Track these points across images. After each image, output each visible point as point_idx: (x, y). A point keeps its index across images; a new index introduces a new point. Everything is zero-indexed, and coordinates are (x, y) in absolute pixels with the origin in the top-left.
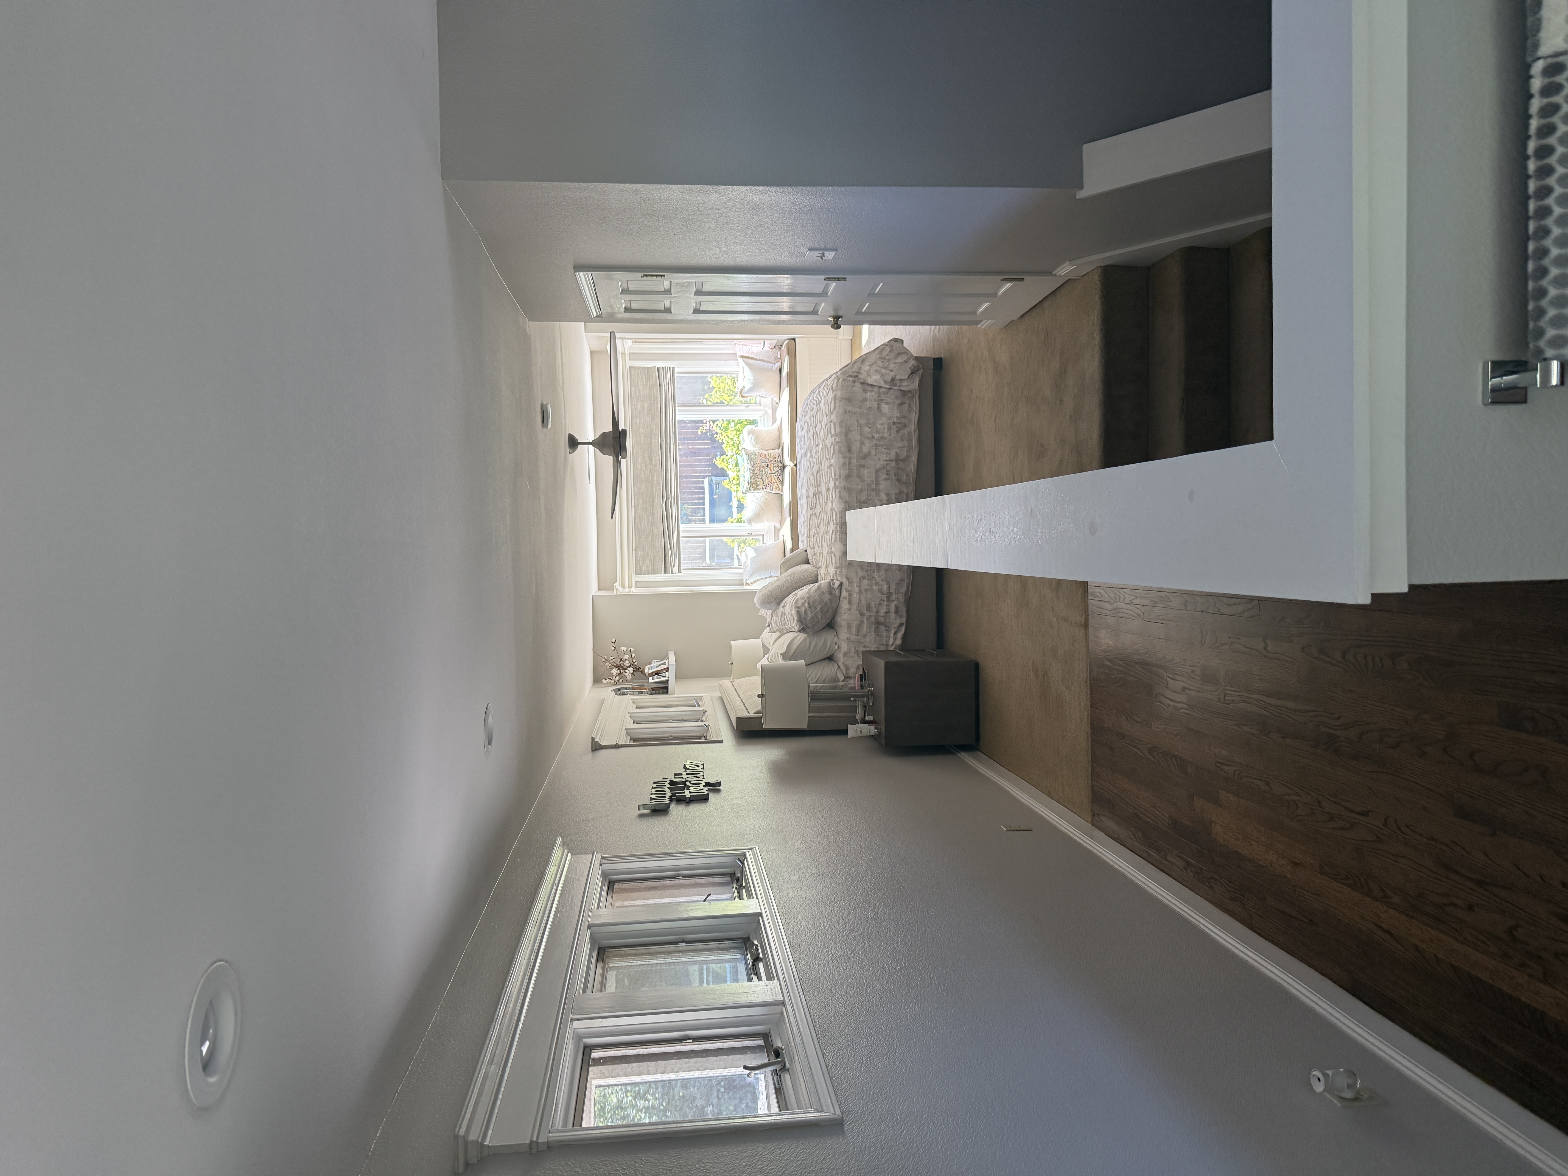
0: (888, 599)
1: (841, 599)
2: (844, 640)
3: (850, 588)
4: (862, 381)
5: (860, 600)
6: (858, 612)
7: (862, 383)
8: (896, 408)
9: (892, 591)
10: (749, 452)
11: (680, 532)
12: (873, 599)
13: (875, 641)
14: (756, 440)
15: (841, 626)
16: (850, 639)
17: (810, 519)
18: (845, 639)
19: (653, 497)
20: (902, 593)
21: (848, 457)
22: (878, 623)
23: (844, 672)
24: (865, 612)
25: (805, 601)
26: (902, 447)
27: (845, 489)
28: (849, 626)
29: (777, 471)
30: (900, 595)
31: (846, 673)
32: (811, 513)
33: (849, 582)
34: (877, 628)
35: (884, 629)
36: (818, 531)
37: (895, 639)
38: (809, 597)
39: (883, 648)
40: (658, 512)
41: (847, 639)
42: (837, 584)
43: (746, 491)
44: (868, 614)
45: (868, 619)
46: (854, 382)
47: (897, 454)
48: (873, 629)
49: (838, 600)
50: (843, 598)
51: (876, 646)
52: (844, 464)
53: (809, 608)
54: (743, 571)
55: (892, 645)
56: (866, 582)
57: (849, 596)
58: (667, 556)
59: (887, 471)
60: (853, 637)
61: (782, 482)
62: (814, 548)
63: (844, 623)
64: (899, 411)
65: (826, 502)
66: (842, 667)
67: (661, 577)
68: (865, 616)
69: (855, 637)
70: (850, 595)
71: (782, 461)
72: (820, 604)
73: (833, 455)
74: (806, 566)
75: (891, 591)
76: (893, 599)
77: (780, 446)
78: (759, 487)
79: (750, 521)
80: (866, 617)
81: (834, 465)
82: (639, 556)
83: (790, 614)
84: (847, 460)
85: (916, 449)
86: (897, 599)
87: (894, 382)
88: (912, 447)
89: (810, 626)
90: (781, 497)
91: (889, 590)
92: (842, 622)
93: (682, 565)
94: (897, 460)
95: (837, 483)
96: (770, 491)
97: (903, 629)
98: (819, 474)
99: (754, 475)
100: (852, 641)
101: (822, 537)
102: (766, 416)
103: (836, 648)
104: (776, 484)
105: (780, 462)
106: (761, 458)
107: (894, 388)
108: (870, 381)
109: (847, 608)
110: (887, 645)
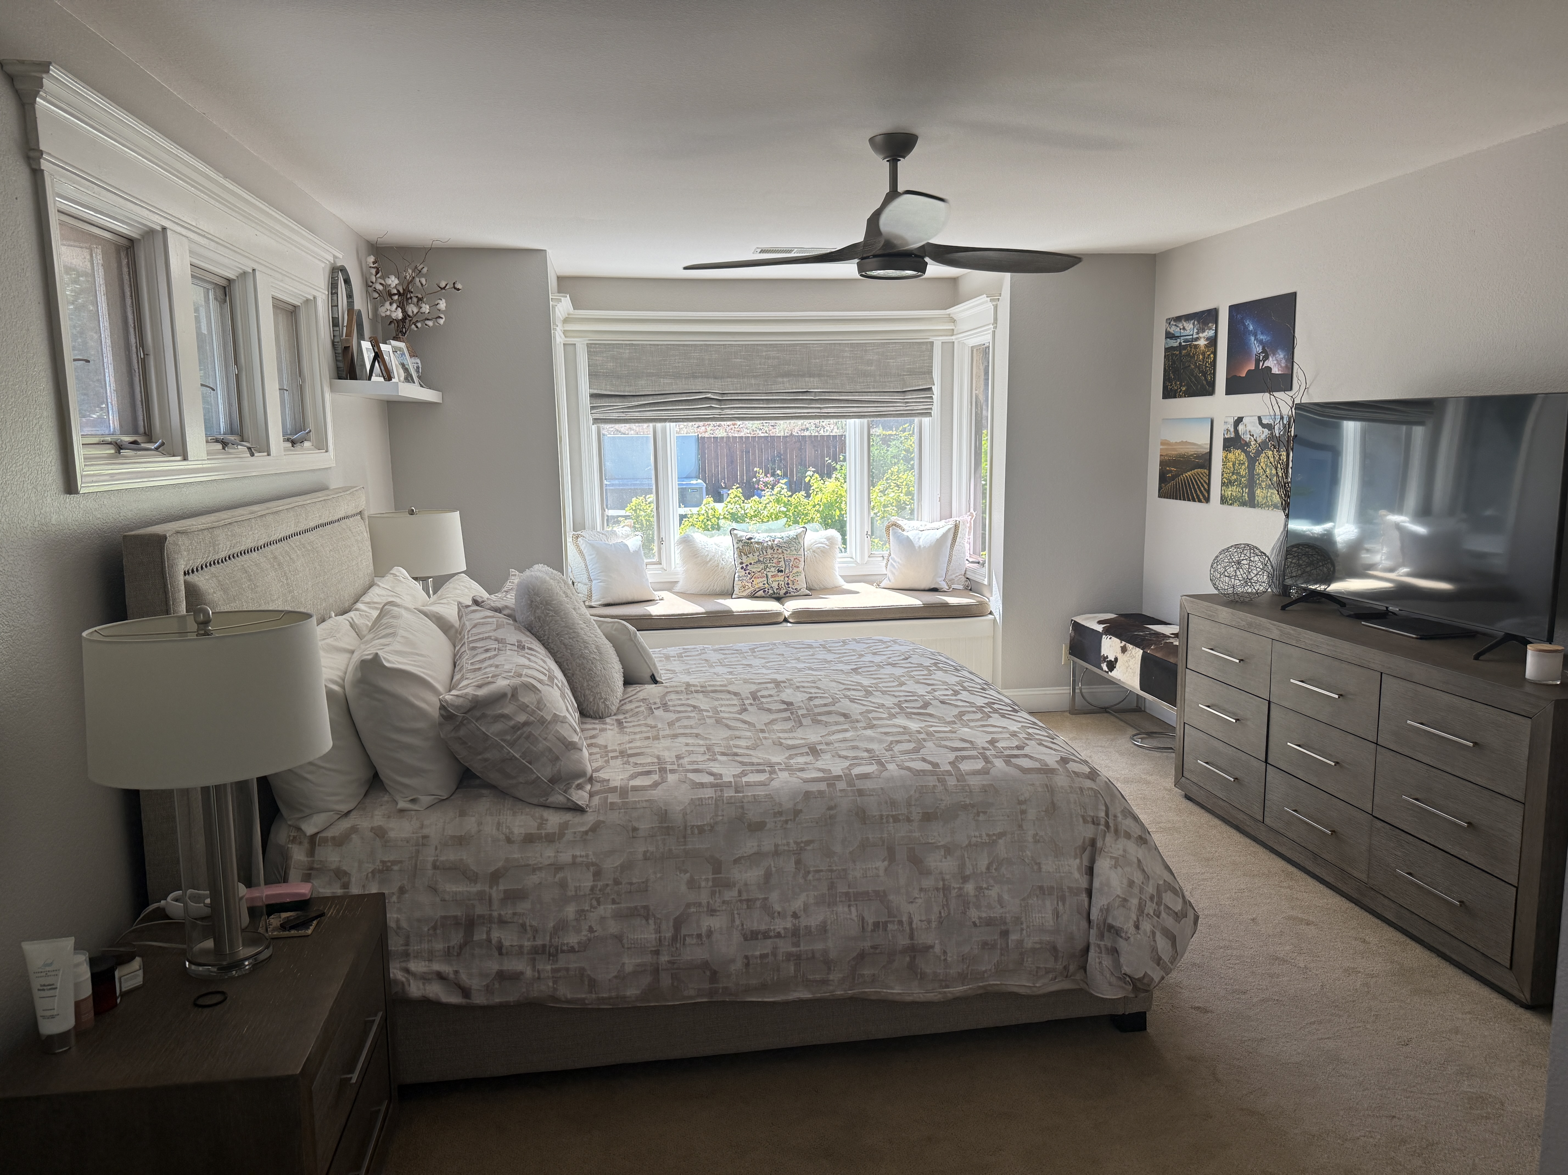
0: (538, 952)
1: (538, 812)
2: (422, 827)
3: (569, 836)
4: (1099, 844)
5: (535, 869)
6: (500, 864)
7: (1093, 842)
8: (1046, 938)
9: (563, 961)
10: (800, 540)
11: (663, 424)
12: (538, 906)
13: (419, 921)
14: (819, 550)
15: (462, 814)
16: (423, 845)
17: (729, 692)
18: (425, 831)
19: (722, 378)
20: (555, 989)
21: (910, 813)
22: (470, 924)
23: (329, 834)
24: (502, 887)
25: (533, 713)
26: (945, 960)
27: (830, 808)
28: (461, 841)
29: (772, 587)
30: (551, 984)
31: (325, 840)
32: (743, 696)
33: (586, 833)
34: (456, 922)
35: (452, 944)
36: (708, 721)
37: (424, 978)
38: (542, 721)
39: (395, 944)
40: (697, 385)
41: (425, 837)
42: (580, 797)
43: (736, 535)
44: (494, 895)
45: (481, 896)
46: (1095, 822)
47: (928, 948)
48: (452, 913)
49: (535, 801)
50: (542, 818)
51: (404, 924)
52: (893, 803)
53: (513, 727)
54: (598, 530)
55: (407, 971)
56: (587, 882)
57: (547, 835)
58: (621, 399)
59: (885, 924)
60: (429, 856)
61: (753, 596)
62: (665, 706)
63: (470, 824)
64: (1038, 946)
65: (781, 744)
66: (345, 825)
67: (585, 389)
68: (491, 887)
69: (431, 859)
70: (551, 839)
71: (788, 594)
72: (524, 755)
73: (909, 769)
74: (620, 683)
75: (561, 956)
76: (540, 967)
77: (812, 591)
78: (744, 557)
79: (686, 541)
80: (487, 889)
81: (885, 774)
82: (621, 351)
83: (498, 671)
84: (905, 811)
85: (940, 996)
86: (539, 978)
87: (1106, 934)
88: (947, 987)
89: (462, 732)
90: (729, 594)
91: (563, 951)
92: (473, 819)
93: (607, 426)
94: (915, 951)
95: (841, 785)
96: (736, 576)
97: (454, 999)
98: (842, 719)
99: (764, 548)
100: (418, 852)
101: (697, 736)
102: (853, 565)
103: (402, 804)
104: (750, 585)
105: (786, 593)
106: (792, 559)
107: (1093, 932)
108: (1103, 865)
109: (512, 833)
110: (406, 955)
